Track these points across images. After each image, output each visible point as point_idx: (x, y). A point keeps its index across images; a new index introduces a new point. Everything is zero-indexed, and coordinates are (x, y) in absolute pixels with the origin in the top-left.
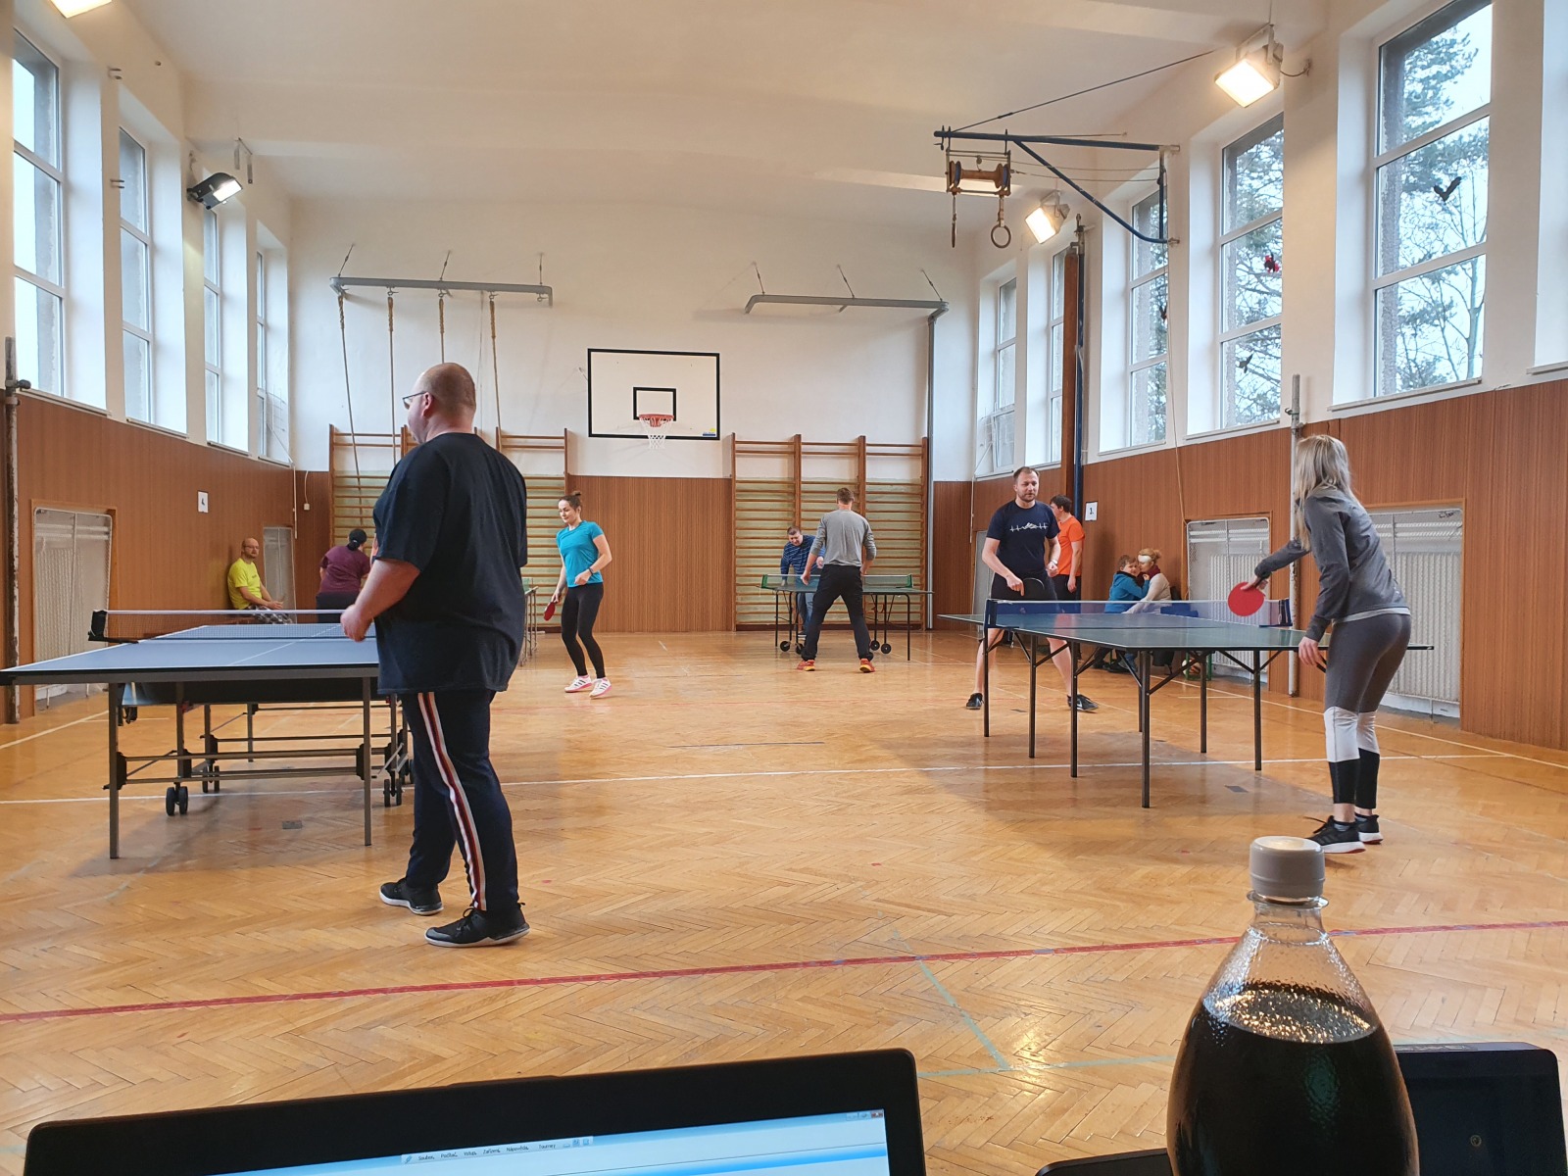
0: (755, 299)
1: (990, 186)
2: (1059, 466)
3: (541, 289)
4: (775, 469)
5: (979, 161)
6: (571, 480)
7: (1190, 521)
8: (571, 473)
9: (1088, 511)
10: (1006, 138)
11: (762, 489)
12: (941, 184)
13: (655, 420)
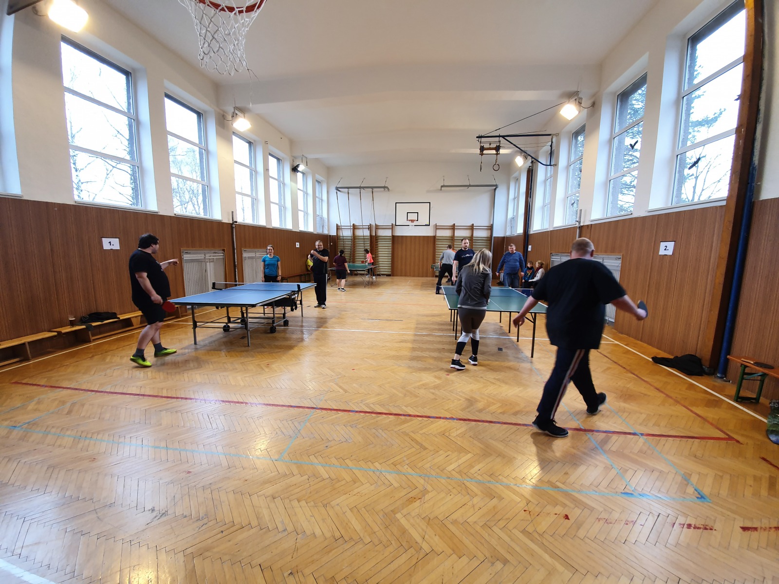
0: (442, 186)
1: (494, 152)
2: (523, 234)
3: (384, 187)
4: (447, 233)
5: (490, 145)
6: (393, 237)
7: (552, 253)
8: (393, 235)
10: (499, 136)
11: (444, 239)
12: (478, 151)
13: (412, 221)
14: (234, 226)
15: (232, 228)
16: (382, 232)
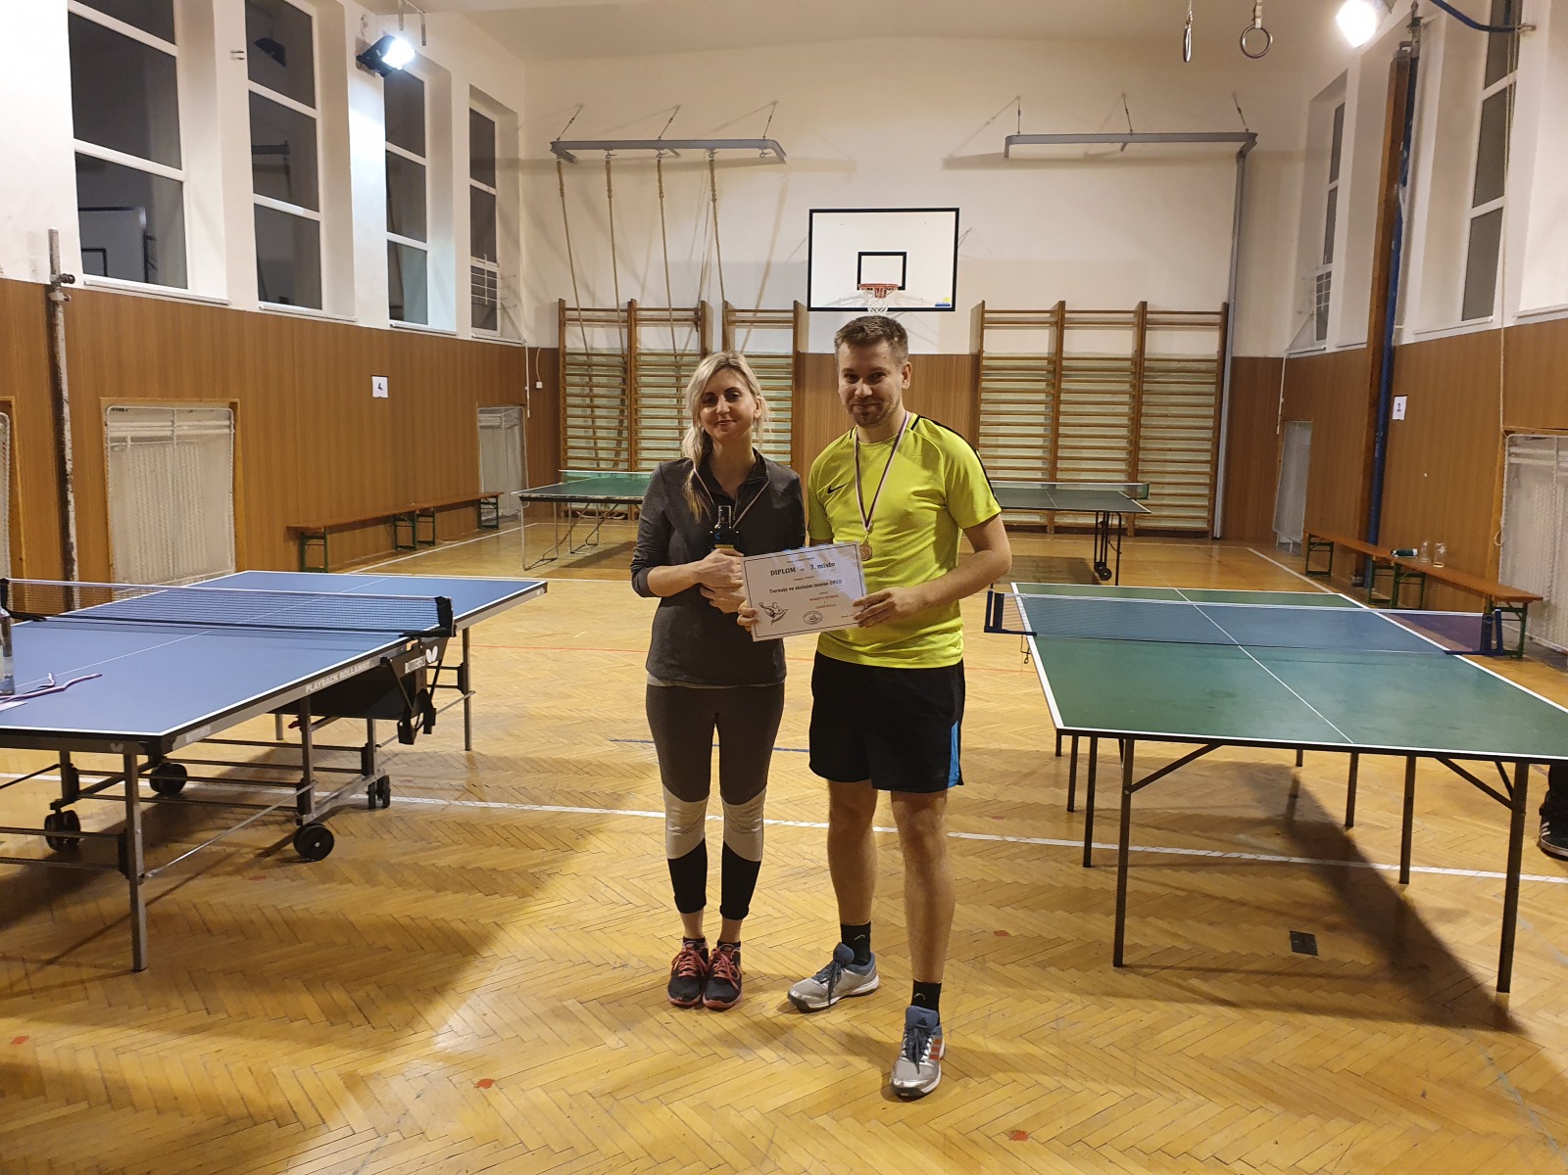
0: (1009, 140)
2: (1365, 346)
3: (762, 144)
4: (1036, 343)
6: (799, 358)
7: (1513, 432)
8: (801, 351)
9: (1396, 407)
11: (1018, 368)
13: (881, 290)
14: (59, 296)
15: (51, 306)
16: (751, 336)
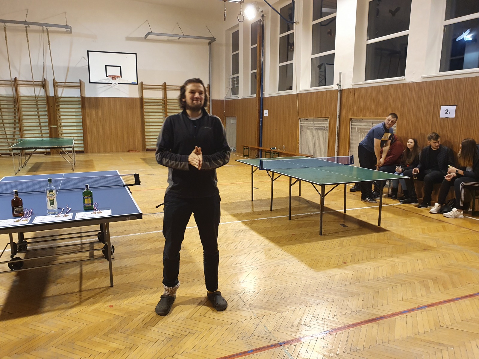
0: (148, 34)
2: (256, 97)
3: (66, 27)
4: (158, 95)
6: (83, 99)
7: (300, 118)
8: (83, 96)
9: (265, 113)
11: (154, 102)
13: (114, 77)
16: (64, 91)
